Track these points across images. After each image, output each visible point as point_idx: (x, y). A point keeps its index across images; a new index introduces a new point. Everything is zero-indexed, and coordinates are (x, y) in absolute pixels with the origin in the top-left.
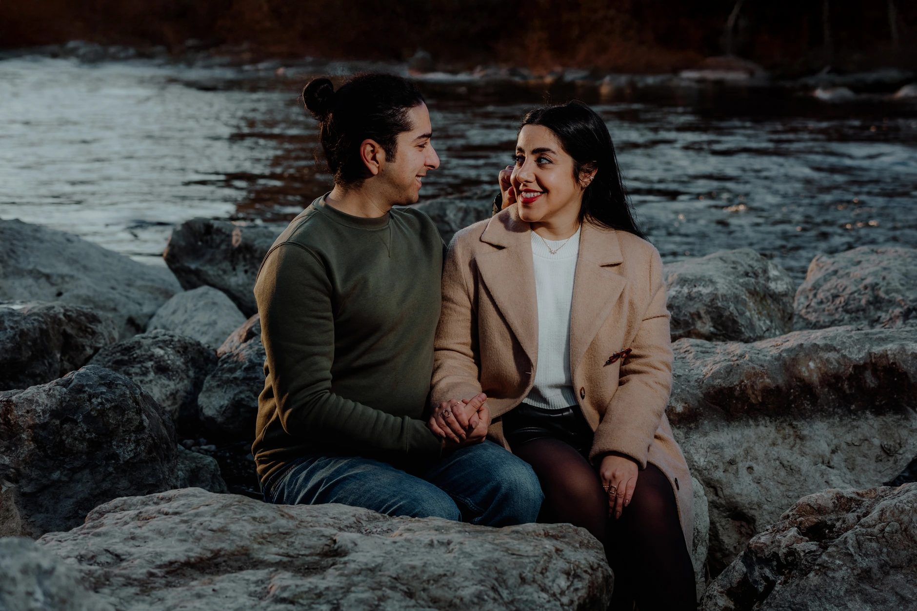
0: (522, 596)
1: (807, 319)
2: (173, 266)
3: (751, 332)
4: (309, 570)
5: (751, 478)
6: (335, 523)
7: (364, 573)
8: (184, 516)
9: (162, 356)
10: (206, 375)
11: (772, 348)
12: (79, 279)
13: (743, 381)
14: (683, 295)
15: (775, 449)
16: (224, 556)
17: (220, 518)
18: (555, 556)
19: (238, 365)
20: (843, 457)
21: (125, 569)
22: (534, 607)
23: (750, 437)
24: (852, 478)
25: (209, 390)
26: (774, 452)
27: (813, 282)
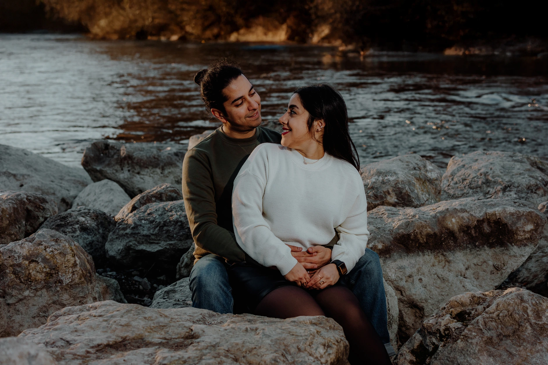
0: (299, 359)
1: (449, 193)
2: (87, 168)
3: (418, 202)
4: (178, 347)
5: (421, 285)
6: (191, 319)
7: (209, 348)
8: (105, 317)
9: (84, 222)
10: (109, 232)
11: (431, 211)
12: (33, 177)
13: (415, 230)
14: (379, 181)
15: (434, 268)
16: (129, 340)
17: (126, 318)
18: (316, 335)
19: (128, 226)
20: (472, 272)
21: (73, 349)
23: (420, 262)
24: (477, 283)
25: (112, 240)
26: (434, 270)
27: (451, 172)
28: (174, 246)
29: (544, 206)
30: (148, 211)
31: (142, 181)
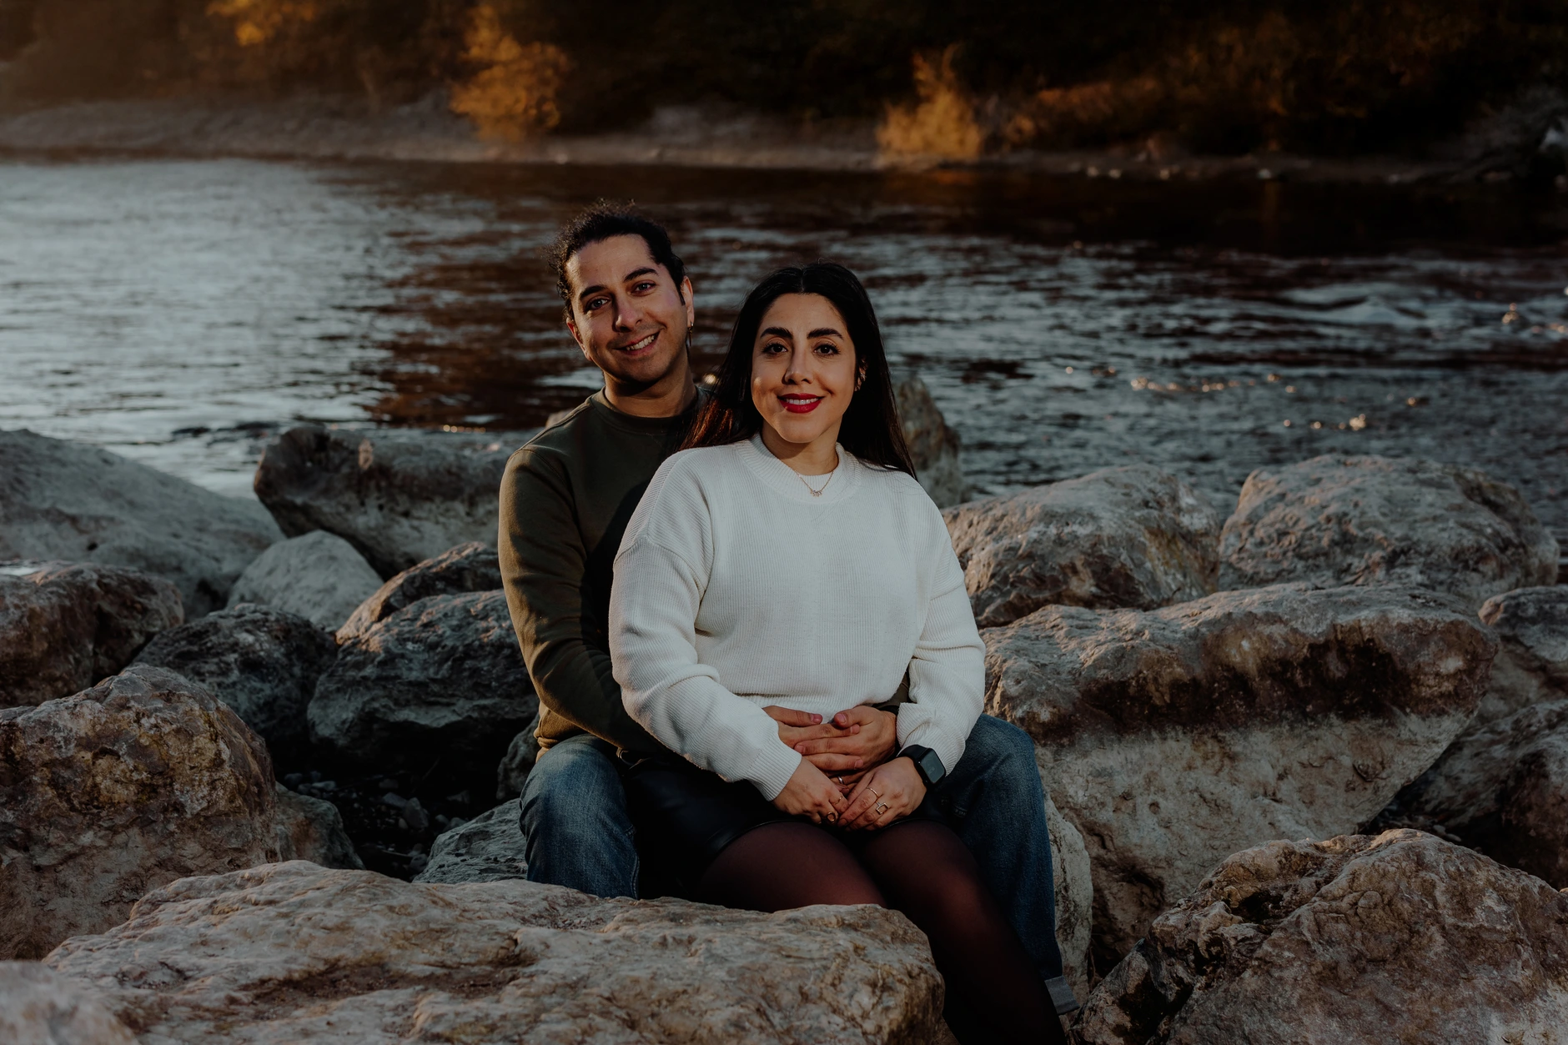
0: (803, 1022)
1: (1240, 569)
2: (268, 501)
3: (1153, 593)
4: (477, 987)
5: (1155, 819)
6: (517, 911)
7: (560, 991)
8: (283, 907)
9: (251, 645)
10: (319, 672)
11: (1185, 619)
12: (122, 523)
13: (1141, 672)
14: (1049, 538)
15: (1192, 774)
16: (344, 967)
17: (339, 909)
18: (853, 957)
19: (368, 657)
20: (1296, 784)
21: (191, 992)
22: (821, 1038)
23: (1154, 757)
24: (1310, 816)
25: (325, 696)
26: (1190, 780)
27: (1247, 512)
28: (491, 713)
29: (1497, 606)
30: (424, 619)
31: (416, 534)
